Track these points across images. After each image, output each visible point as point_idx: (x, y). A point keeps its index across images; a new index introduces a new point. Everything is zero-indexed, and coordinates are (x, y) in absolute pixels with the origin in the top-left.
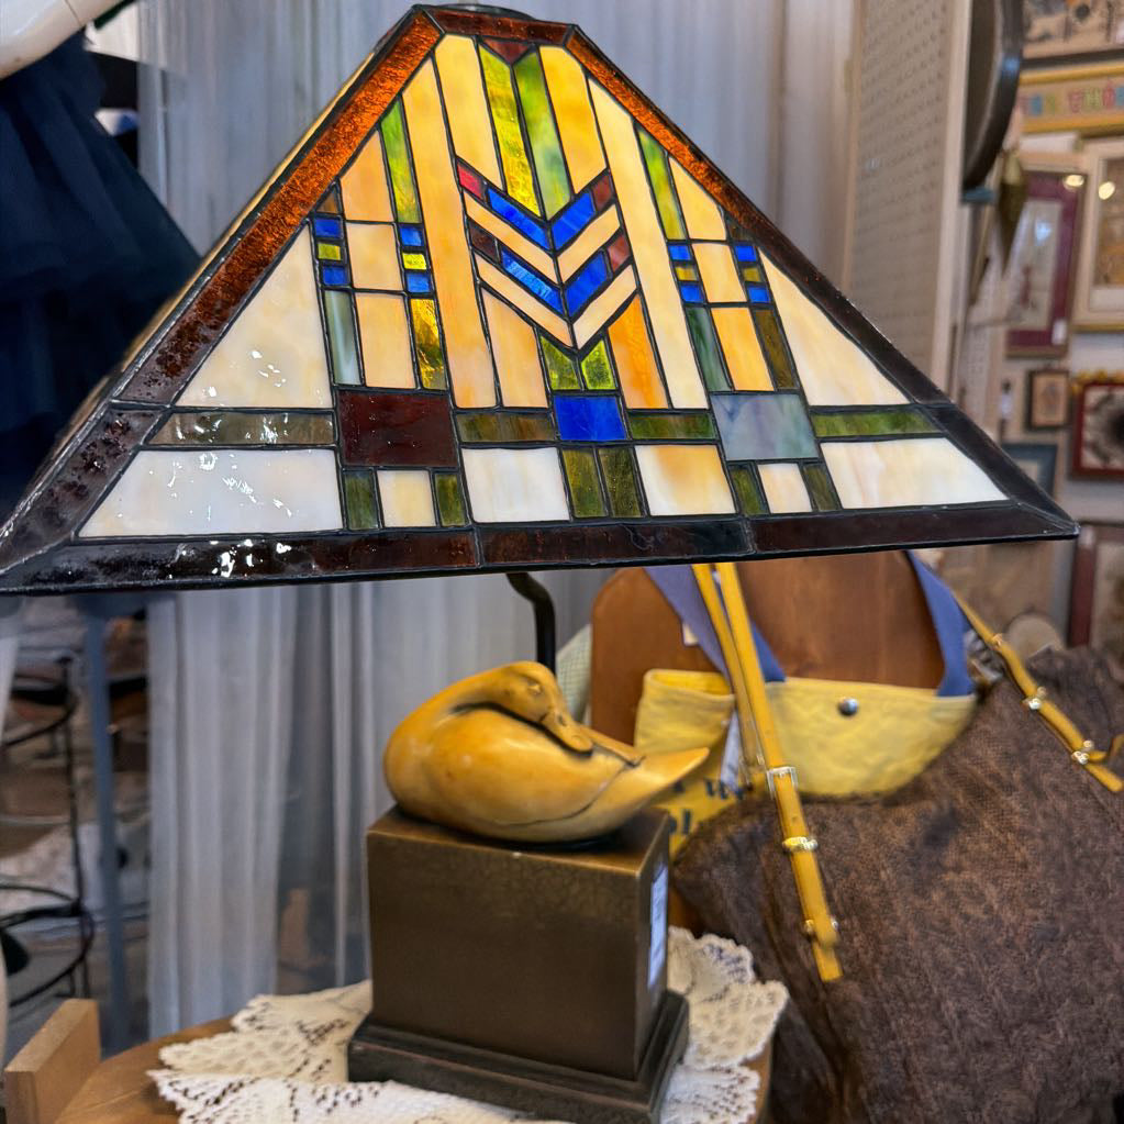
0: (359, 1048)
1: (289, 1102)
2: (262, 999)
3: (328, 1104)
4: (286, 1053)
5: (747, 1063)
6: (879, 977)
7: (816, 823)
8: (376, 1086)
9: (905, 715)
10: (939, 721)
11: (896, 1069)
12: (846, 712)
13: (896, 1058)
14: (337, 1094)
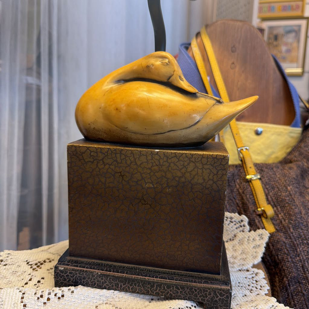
0: (61, 268)
1: (20, 300)
2: (7, 252)
3: (45, 299)
4: (19, 276)
5: (254, 266)
6: (292, 230)
7: (259, 170)
8: (72, 288)
9: (279, 134)
10: (292, 137)
11: (299, 270)
12: (258, 133)
13: (299, 265)
14: (49, 294)
